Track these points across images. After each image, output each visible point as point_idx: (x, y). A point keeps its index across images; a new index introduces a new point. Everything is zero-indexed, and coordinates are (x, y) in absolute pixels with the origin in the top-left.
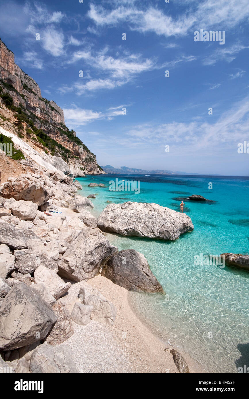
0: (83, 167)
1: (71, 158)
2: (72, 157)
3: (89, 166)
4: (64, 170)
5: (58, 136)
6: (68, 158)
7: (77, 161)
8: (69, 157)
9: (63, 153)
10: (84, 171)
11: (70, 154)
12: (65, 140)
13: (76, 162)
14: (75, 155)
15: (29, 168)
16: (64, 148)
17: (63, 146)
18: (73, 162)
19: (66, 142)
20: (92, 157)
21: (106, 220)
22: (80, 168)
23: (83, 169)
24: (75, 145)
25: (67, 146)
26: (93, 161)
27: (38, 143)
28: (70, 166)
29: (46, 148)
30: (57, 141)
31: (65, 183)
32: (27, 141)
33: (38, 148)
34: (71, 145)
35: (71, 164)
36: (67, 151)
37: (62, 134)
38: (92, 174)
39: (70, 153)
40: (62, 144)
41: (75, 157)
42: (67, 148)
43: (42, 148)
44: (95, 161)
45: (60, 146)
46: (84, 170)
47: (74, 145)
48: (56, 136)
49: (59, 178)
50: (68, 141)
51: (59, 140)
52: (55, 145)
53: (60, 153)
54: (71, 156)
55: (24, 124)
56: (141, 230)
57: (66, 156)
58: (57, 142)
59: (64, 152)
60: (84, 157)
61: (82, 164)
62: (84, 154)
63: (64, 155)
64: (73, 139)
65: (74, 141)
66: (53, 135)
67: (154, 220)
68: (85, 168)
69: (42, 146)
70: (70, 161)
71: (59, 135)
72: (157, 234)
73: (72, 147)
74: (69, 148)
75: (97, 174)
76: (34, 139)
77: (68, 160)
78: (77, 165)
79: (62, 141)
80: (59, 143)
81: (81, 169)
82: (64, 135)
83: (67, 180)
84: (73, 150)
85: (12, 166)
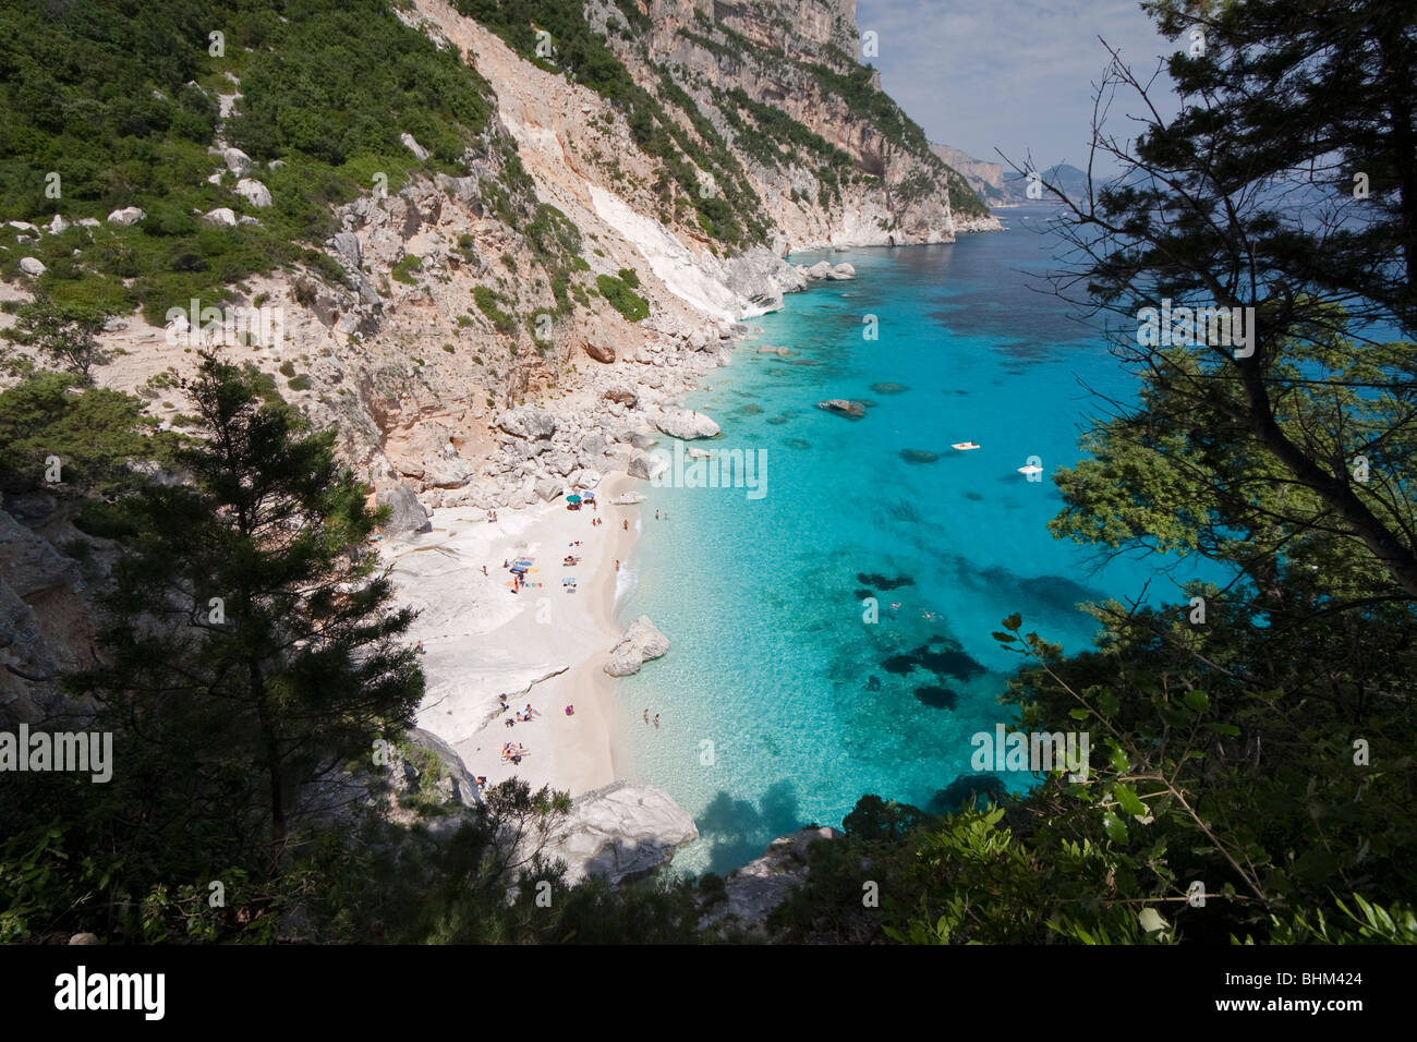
0: (889, 215)
1: (850, 184)
2: (856, 181)
3: (911, 212)
4: (750, 293)
5: (811, 104)
6: (840, 186)
7: (872, 195)
8: (845, 182)
9: (823, 170)
10: (893, 233)
11: (849, 168)
12: (834, 115)
13: (867, 199)
14: (869, 172)
15: (651, 334)
16: (831, 146)
17: (828, 139)
18: (856, 201)
19: (838, 122)
20: (930, 175)
22: (876, 221)
23: (890, 223)
24: (869, 133)
25: (842, 141)
26: (932, 190)
27: (698, 232)
28: (846, 214)
29: (714, 241)
30: (809, 125)
32: (677, 230)
33: (697, 244)
34: (856, 134)
35: (848, 206)
36: (840, 158)
37: (827, 94)
38: (919, 242)
39: (850, 164)
40: (824, 135)
41: (867, 180)
42: (841, 146)
43: (706, 241)
44: (938, 188)
45: (817, 144)
46: (890, 230)
47: (863, 131)
48: (807, 103)
49: (694, 345)
50: (847, 119)
51: (815, 121)
52: (797, 145)
53: (812, 171)
54: (851, 177)
55: (673, 186)
57: (832, 181)
58: (805, 128)
59: (827, 165)
60: (898, 179)
61: (888, 206)
62: (900, 166)
63: (828, 175)
64: (867, 105)
65: (868, 117)
66: (797, 100)
67: (684, 426)
68: (897, 222)
69: (705, 236)
70: (845, 197)
71: (816, 99)
73: (856, 143)
74: (849, 144)
75: (941, 240)
76: (690, 223)
77: (837, 193)
78: (872, 209)
79: (825, 121)
80: (813, 131)
81: (883, 225)
82: (832, 95)
84: (862, 153)
85: (630, 335)
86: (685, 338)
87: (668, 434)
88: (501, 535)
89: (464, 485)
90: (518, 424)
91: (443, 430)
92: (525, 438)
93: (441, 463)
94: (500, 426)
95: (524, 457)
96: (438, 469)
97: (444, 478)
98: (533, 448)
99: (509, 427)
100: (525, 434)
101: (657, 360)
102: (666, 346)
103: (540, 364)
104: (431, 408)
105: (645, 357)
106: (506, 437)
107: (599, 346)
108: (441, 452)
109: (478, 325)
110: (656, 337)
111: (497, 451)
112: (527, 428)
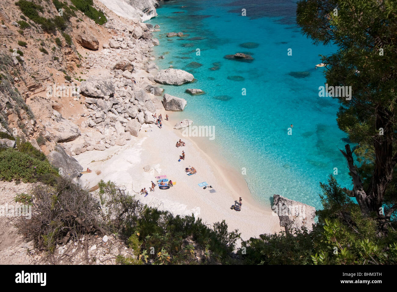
4: (142, 7)
15: (113, 31)
21: (157, 78)
31: (144, 39)
49: (137, 35)
56: (167, 82)
67: (173, 78)
72: (173, 83)
83: (144, 36)
85: (101, 32)
86: (130, 32)
87: (165, 84)
88: (130, 165)
89: (78, 136)
90: (96, 89)
91: (46, 102)
92: (103, 98)
93: (58, 125)
94: (82, 93)
95: (106, 111)
96: (58, 130)
97: (65, 136)
98: (109, 104)
99: (90, 92)
100: (102, 95)
101: (124, 46)
102: (124, 38)
103: (70, 53)
104: (34, 86)
105: (116, 44)
106: (89, 100)
107: (90, 40)
108: (53, 117)
109: (33, 27)
110: (116, 33)
111: (86, 110)
112: (102, 91)
